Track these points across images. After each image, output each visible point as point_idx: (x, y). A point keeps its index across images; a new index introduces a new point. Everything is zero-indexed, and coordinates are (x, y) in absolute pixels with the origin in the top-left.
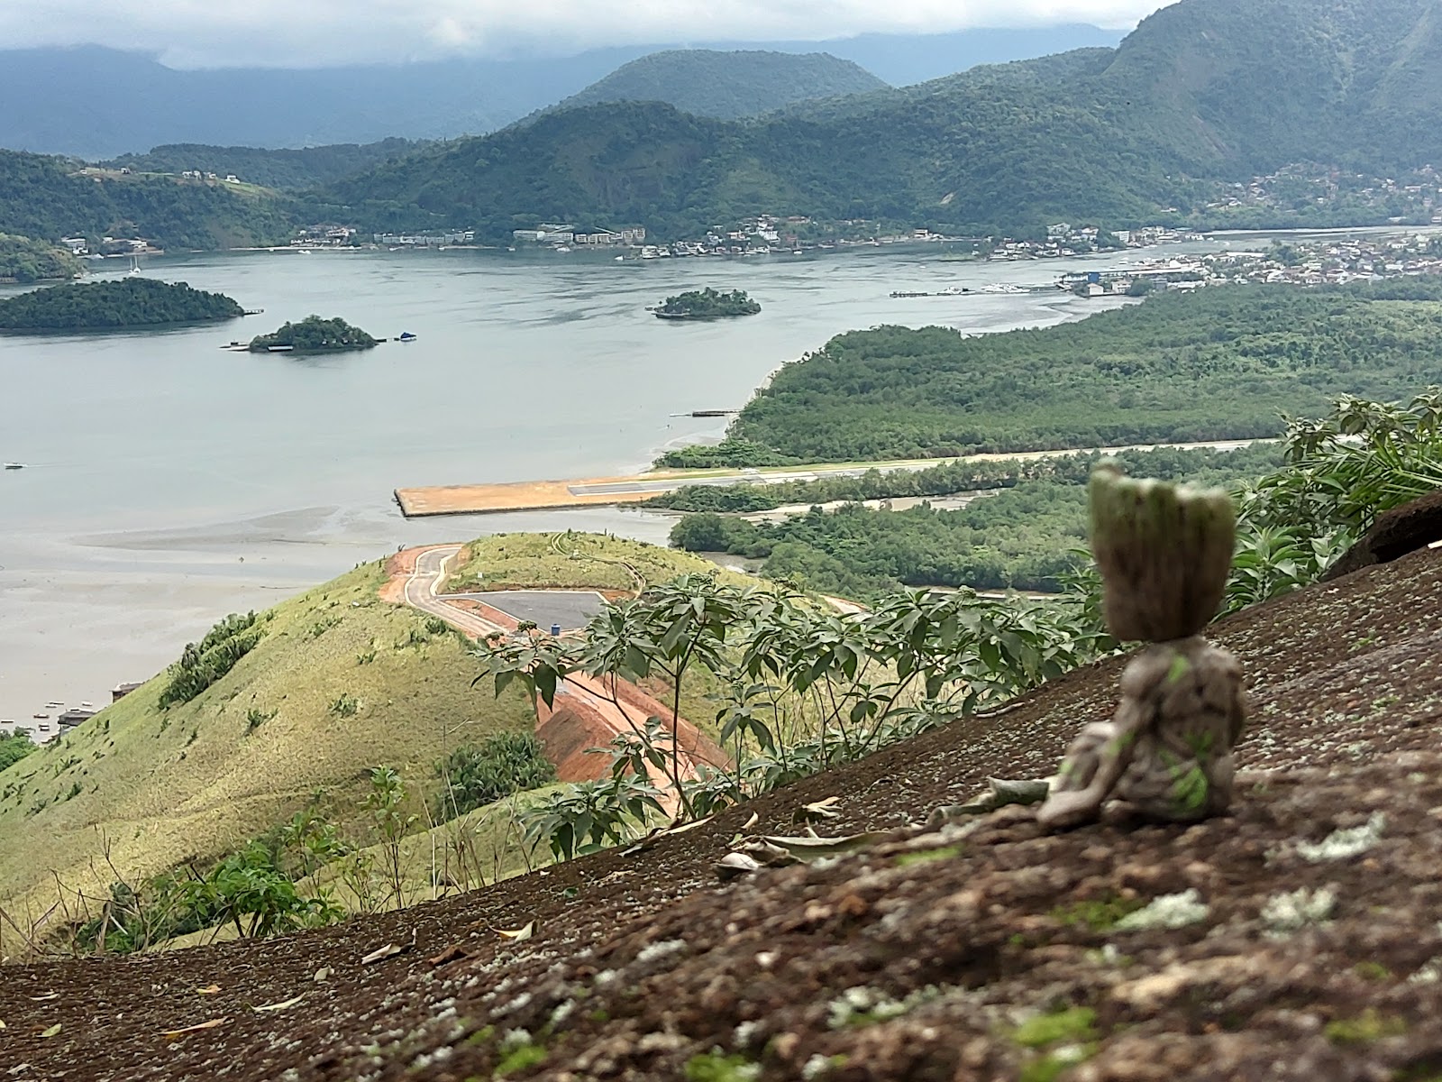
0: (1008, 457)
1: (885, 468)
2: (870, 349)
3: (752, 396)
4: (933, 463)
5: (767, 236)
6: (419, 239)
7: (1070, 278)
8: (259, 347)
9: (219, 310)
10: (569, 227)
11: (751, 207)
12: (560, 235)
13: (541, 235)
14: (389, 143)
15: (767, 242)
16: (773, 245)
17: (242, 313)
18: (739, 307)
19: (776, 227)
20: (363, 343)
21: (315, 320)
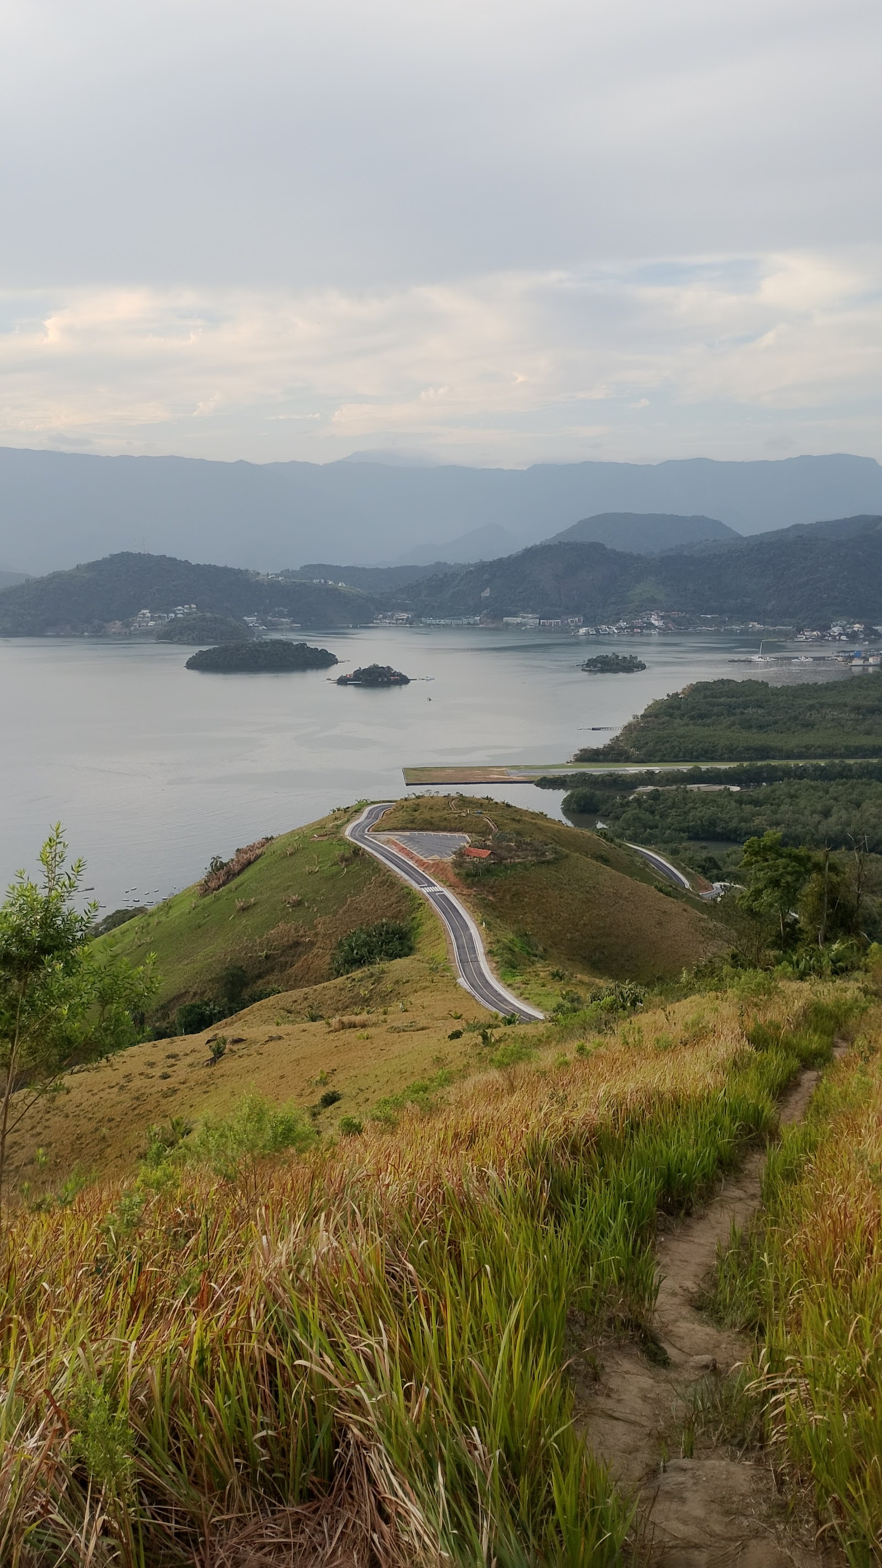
0: (784, 762)
1: (704, 767)
2: (708, 693)
3: (631, 719)
4: (734, 765)
5: (656, 623)
6: (448, 621)
7: (842, 654)
8: (342, 681)
9: (324, 660)
10: (536, 616)
11: (650, 604)
12: (531, 621)
13: (519, 620)
14: (438, 564)
15: (657, 627)
16: (660, 629)
17: (336, 662)
18: (630, 666)
19: (662, 618)
20: (403, 680)
21: (376, 667)
